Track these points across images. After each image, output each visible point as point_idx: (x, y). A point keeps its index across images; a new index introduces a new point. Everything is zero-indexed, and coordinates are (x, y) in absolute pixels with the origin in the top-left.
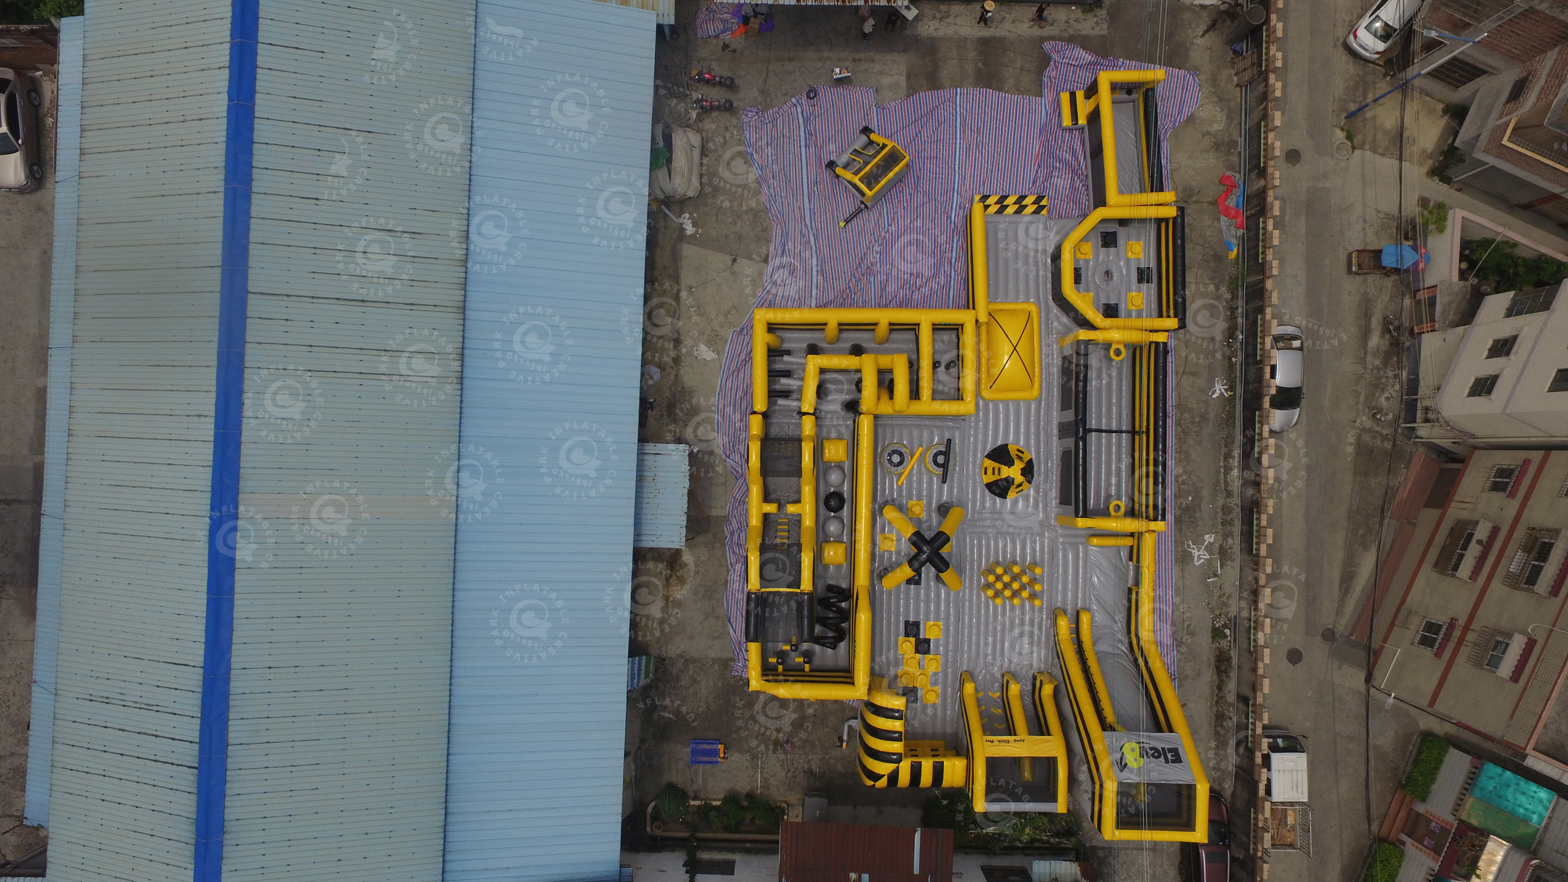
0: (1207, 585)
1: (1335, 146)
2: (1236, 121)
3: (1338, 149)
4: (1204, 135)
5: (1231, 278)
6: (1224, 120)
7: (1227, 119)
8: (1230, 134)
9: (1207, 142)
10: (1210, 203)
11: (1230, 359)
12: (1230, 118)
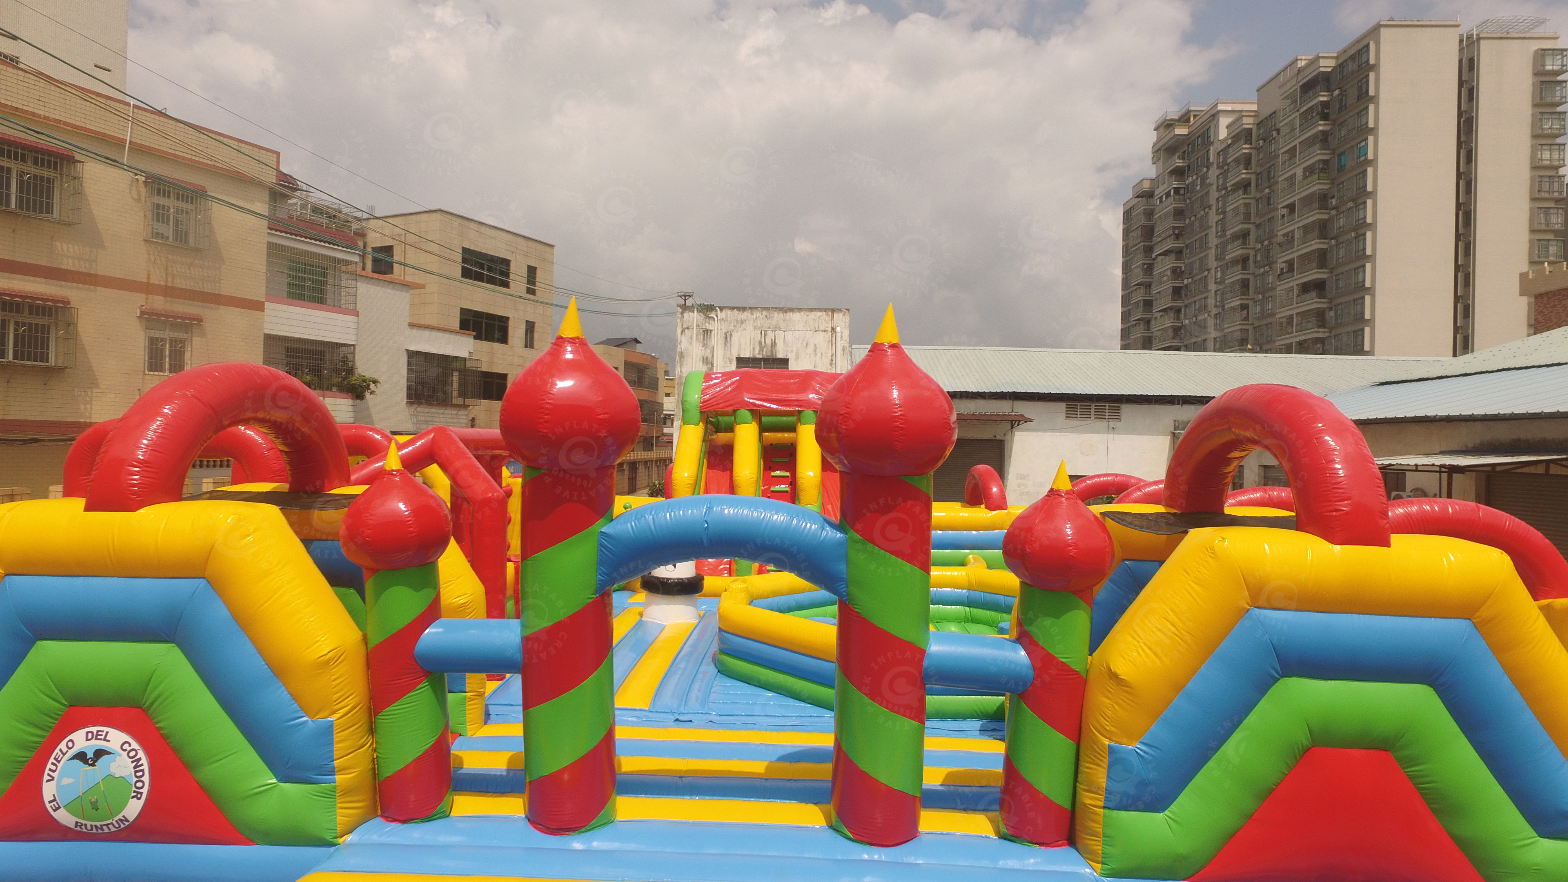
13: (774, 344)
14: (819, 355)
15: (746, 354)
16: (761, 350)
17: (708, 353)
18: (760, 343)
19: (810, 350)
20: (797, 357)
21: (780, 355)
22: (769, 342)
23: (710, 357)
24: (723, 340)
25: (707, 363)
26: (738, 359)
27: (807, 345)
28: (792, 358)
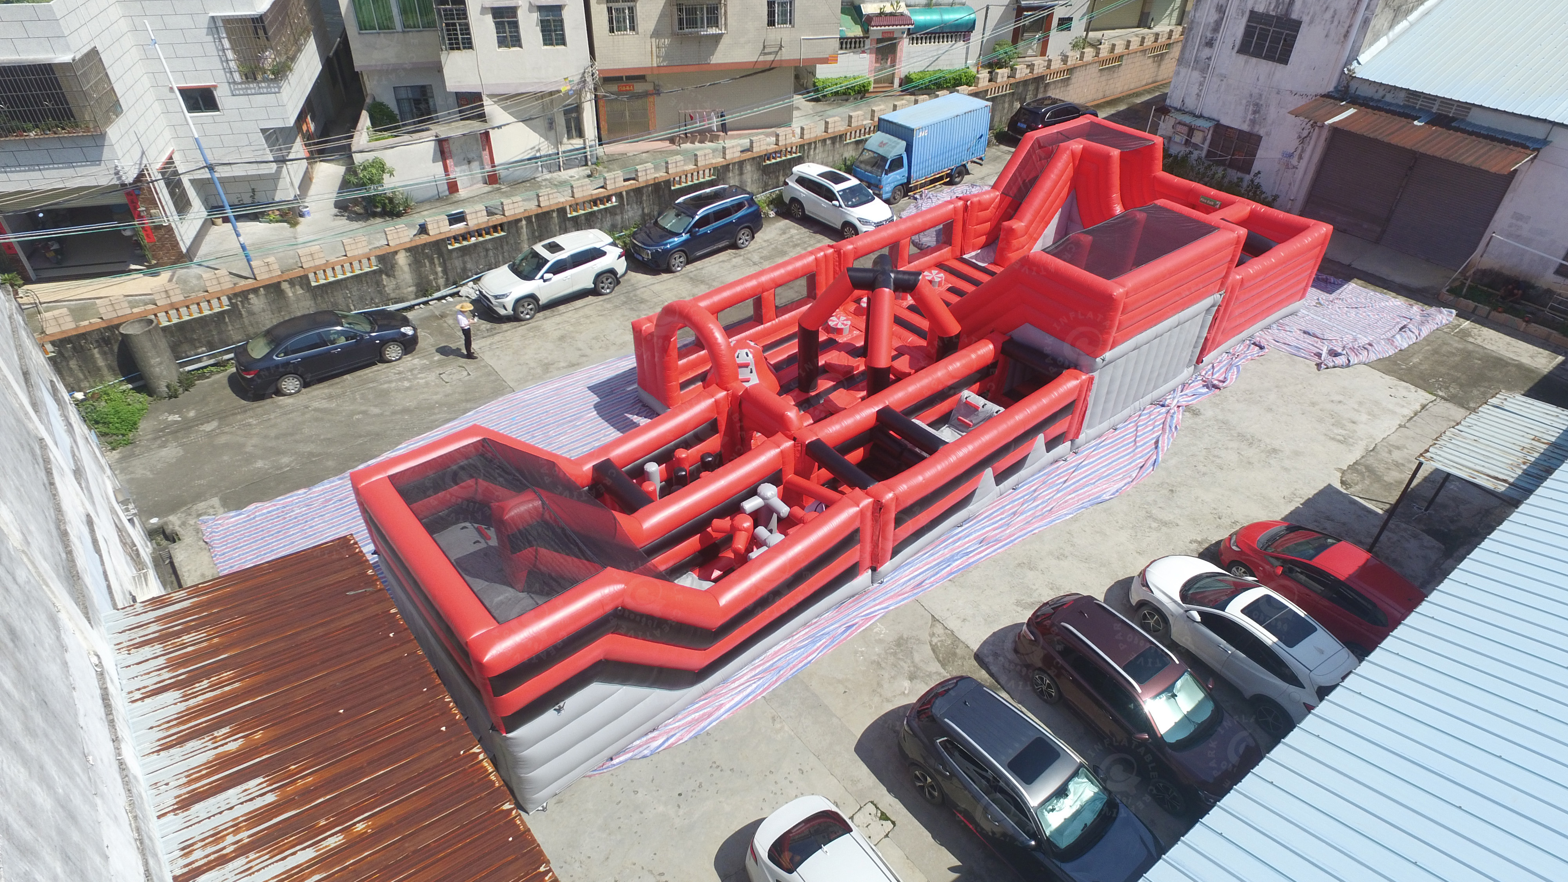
13: (1292, 2)
14: (1336, 23)
15: (1260, 8)
16: (1277, 6)
17: (1223, 1)
19: (1328, 15)
20: (1311, 22)
21: (1294, 16)
23: (1224, 5)
25: (1220, 11)
26: (1252, 12)
27: (1327, 8)
28: (1306, 19)
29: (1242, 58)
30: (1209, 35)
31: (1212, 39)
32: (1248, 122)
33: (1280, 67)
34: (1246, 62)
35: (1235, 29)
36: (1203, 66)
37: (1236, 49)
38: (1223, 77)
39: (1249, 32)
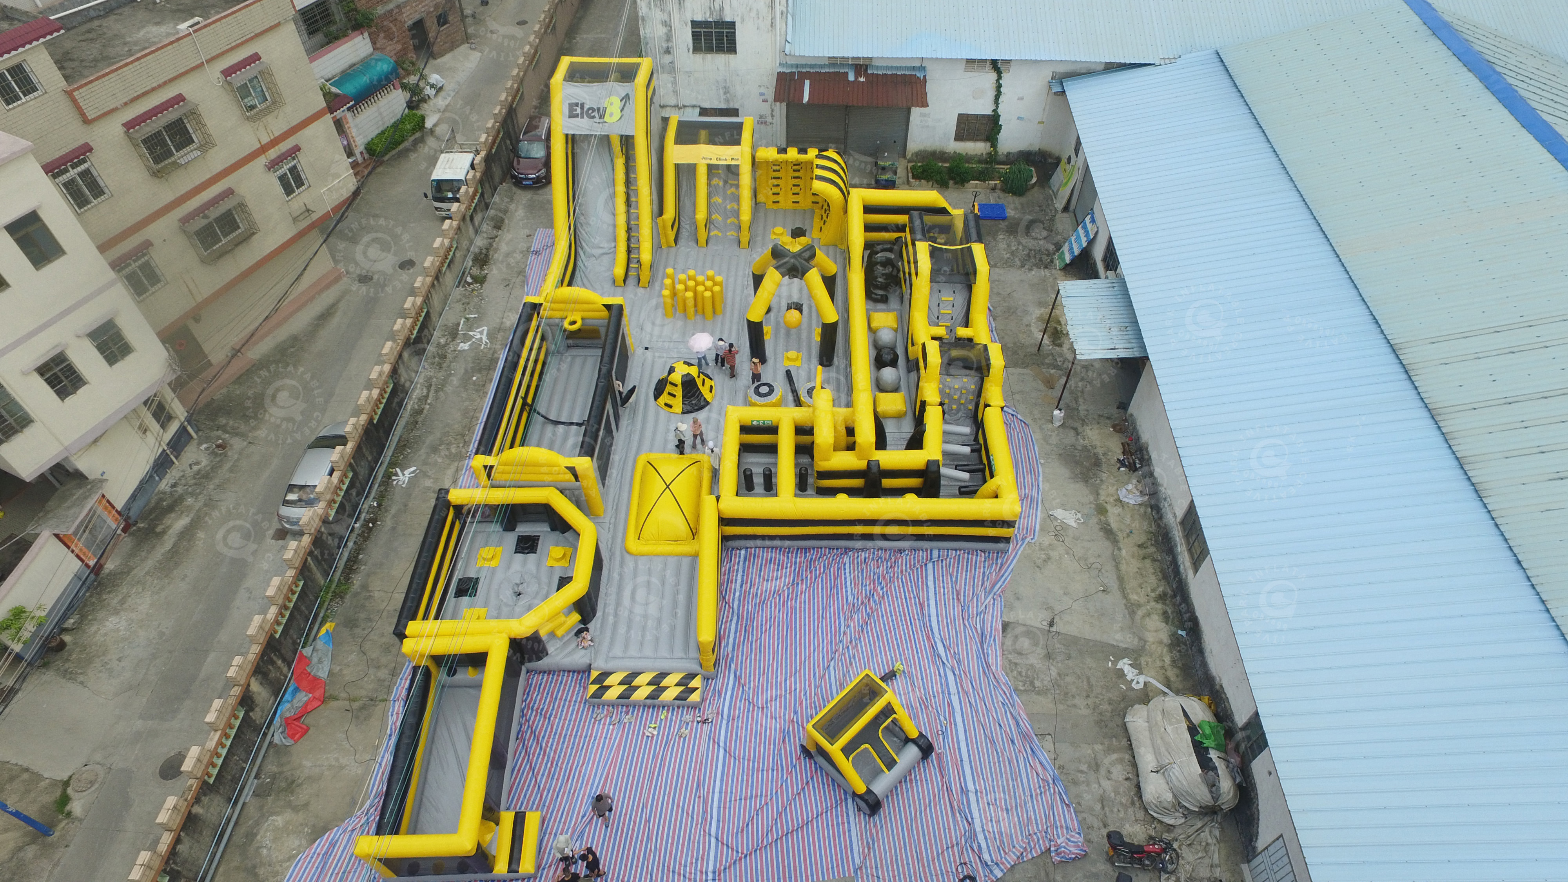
0: (478, 312)
1: (96, 786)
2: (242, 830)
3: (92, 783)
4: (306, 805)
5: (342, 598)
6: (262, 833)
7: (256, 835)
8: (261, 808)
9: (303, 795)
10: (336, 698)
11: (379, 505)
12: (251, 836)
13: (722, 9)
14: (761, 18)
15: (699, 18)
16: (711, 14)
17: (666, 17)
18: (710, 8)
19: (753, 14)
20: (743, 20)
21: (728, 19)
22: (717, 7)
23: (668, 20)
24: (678, 5)
25: (666, 26)
26: (693, 22)
27: (750, 10)
28: (738, 21)
29: (699, 57)
30: (665, 45)
31: (668, 48)
32: (722, 101)
33: (732, 56)
34: (704, 59)
35: (684, 37)
36: (672, 69)
37: (691, 50)
38: (689, 73)
39: (696, 36)
